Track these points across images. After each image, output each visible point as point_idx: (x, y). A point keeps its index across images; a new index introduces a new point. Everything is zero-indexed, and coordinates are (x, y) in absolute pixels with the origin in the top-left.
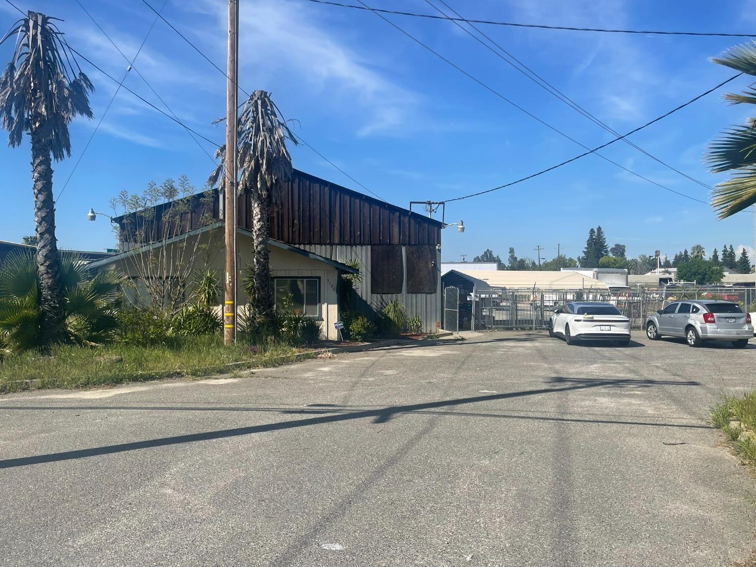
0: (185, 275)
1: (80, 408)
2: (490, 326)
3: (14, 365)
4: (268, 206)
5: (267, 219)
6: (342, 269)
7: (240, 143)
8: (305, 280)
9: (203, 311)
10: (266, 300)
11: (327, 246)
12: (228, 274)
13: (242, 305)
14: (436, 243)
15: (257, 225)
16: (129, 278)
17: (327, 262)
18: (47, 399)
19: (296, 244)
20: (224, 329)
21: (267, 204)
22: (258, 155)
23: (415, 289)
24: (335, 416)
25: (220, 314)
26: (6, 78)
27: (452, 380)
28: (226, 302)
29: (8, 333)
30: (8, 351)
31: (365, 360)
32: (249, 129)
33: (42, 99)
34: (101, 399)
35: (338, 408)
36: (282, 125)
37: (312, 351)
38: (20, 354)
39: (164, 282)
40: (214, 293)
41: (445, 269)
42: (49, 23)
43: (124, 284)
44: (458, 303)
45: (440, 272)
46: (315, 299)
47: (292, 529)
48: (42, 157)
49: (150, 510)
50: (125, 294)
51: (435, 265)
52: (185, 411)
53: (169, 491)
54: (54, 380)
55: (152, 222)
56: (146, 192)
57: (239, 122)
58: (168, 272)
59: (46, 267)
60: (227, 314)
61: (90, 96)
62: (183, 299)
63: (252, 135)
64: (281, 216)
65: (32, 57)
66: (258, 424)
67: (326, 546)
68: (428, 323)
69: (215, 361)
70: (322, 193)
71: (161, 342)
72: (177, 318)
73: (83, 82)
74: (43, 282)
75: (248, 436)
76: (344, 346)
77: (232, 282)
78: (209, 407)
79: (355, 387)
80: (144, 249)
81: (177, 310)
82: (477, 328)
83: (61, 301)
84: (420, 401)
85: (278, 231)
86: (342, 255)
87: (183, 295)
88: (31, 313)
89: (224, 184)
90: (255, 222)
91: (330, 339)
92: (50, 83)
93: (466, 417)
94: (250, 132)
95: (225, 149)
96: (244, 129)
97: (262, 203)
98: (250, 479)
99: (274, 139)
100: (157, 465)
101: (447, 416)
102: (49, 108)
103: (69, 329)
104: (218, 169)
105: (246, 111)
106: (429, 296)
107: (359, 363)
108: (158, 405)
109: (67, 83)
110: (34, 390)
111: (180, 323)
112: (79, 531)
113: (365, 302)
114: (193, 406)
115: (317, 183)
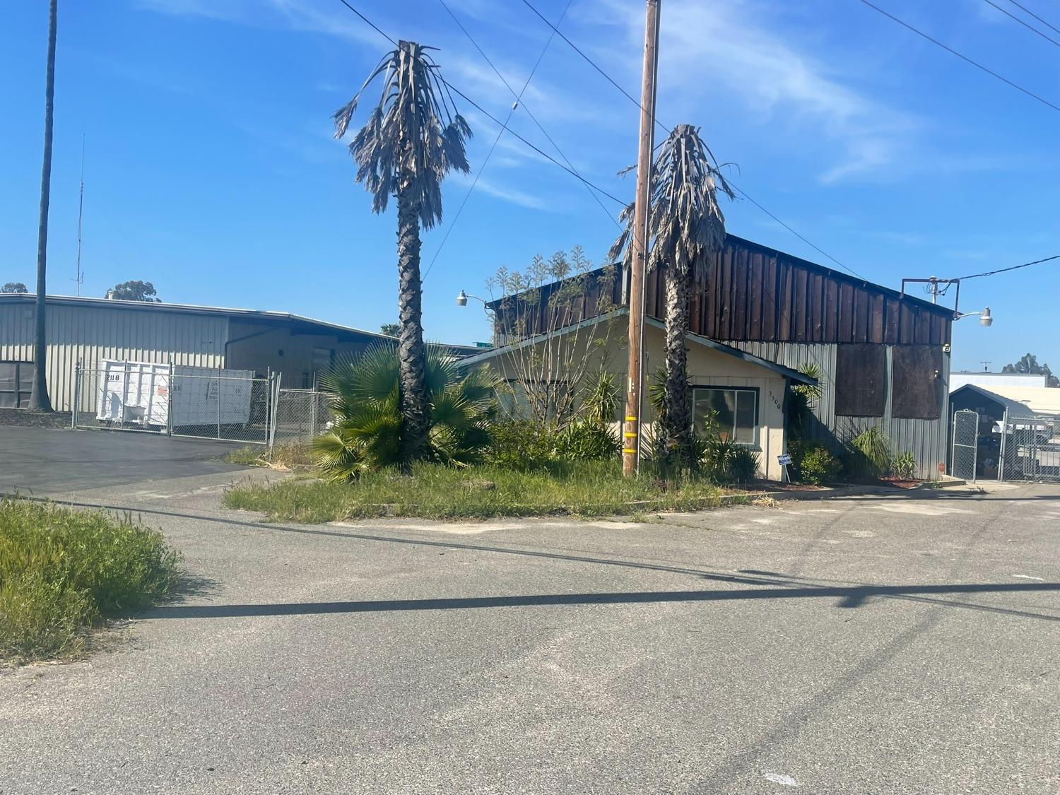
0: (575, 380)
1: (445, 545)
2: (1031, 475)
3: (371, 485)
4: (687, 287)
5: (687, 306)
6: (792, 377)
7: (654, 200)
8: (736, 392)
9: (596, 429)
10: (681, 418)
11: (771, 344)
12: (630, 379)
13: (647, 423)
14: (942, 342)
15: (671, 313)
16: (505, 381)
17: (769, 366)
18: (407, 530)
19: (724, 340)
20: (623, 454)
21: (687, 282)
22: (678, 216)
23: (903, 412)
24: (779, 591)
25: (617, 433)
26: (373, 127)
27: (965, 554)
28: (627, 418)
29: (365, 444)
30: (364, 466)
31: (824, 513)
32: (667, 179)
33: (412, 152)
34: (468, 536)
35: (784, 579)
36: (714, 171)
37: (744, 494)
38: (378, 470)
39: (548, 387)
40: (611, 405)
41: (956, 383)
42: (423, 54)
43: (499, 388)
44: (977, 436)
45: (947, 385)
46: (750, 419)
47: (721, 744)
48: (410, 225)
49: (531, 689)
50: (499, 401)
51: (940, 376)
52: (572, 561)
53: (554, 667)
54: (415, 507)
55: (536, 307)
56: (530, 268)
57: (654, 170)
58: (553, 375)
59: (409, 364)
60: (627, 434)
61: (468, 145)
62: (571, 411)
63: (670, 188)
64: (704, 301)
65: (402, 99)
66: (669, 590)
67: (771, 777)
68: (926, 465)
69: (611, 498)
70: (766, 266)
71: (543, 467)
72: (563, 436)
73: (459, 128)
74: (406, 382)
75: (656, 605)
76: (791, 489)
77: (636, 390)
78: (603, 559)
79: (809, 551)
80: (525, 344)
81: (563, 426)
82: (1008, 477)
83: (425, 407)
84: (911, 581)
85: (700, 321)
86: (793, 357)
87: (571, 406)
88: (390, 420)
89: (631, 257)
90: (669, 309)
91: (770, 478)
92: (421, 130)
93: (989, 613)
94: (668, 184)
95: (634, 207)
96: (661, 180)
97: (680, 282)
98: (660, 665)
99: (702, 192)
100: (539, 630)
101: (958, 609)
102: (419, 162)
103: (432, 442)
104: (623, 236)
105: (664, 155)
106: (928, 423)
107: (815, 517)
108: (538, 551)
109: (441, 129)
110: (392, 517)
111: (565, 443)
112: (446, 703)
113: (826, 428)
114: (582, 555)
115: (759, 253)
